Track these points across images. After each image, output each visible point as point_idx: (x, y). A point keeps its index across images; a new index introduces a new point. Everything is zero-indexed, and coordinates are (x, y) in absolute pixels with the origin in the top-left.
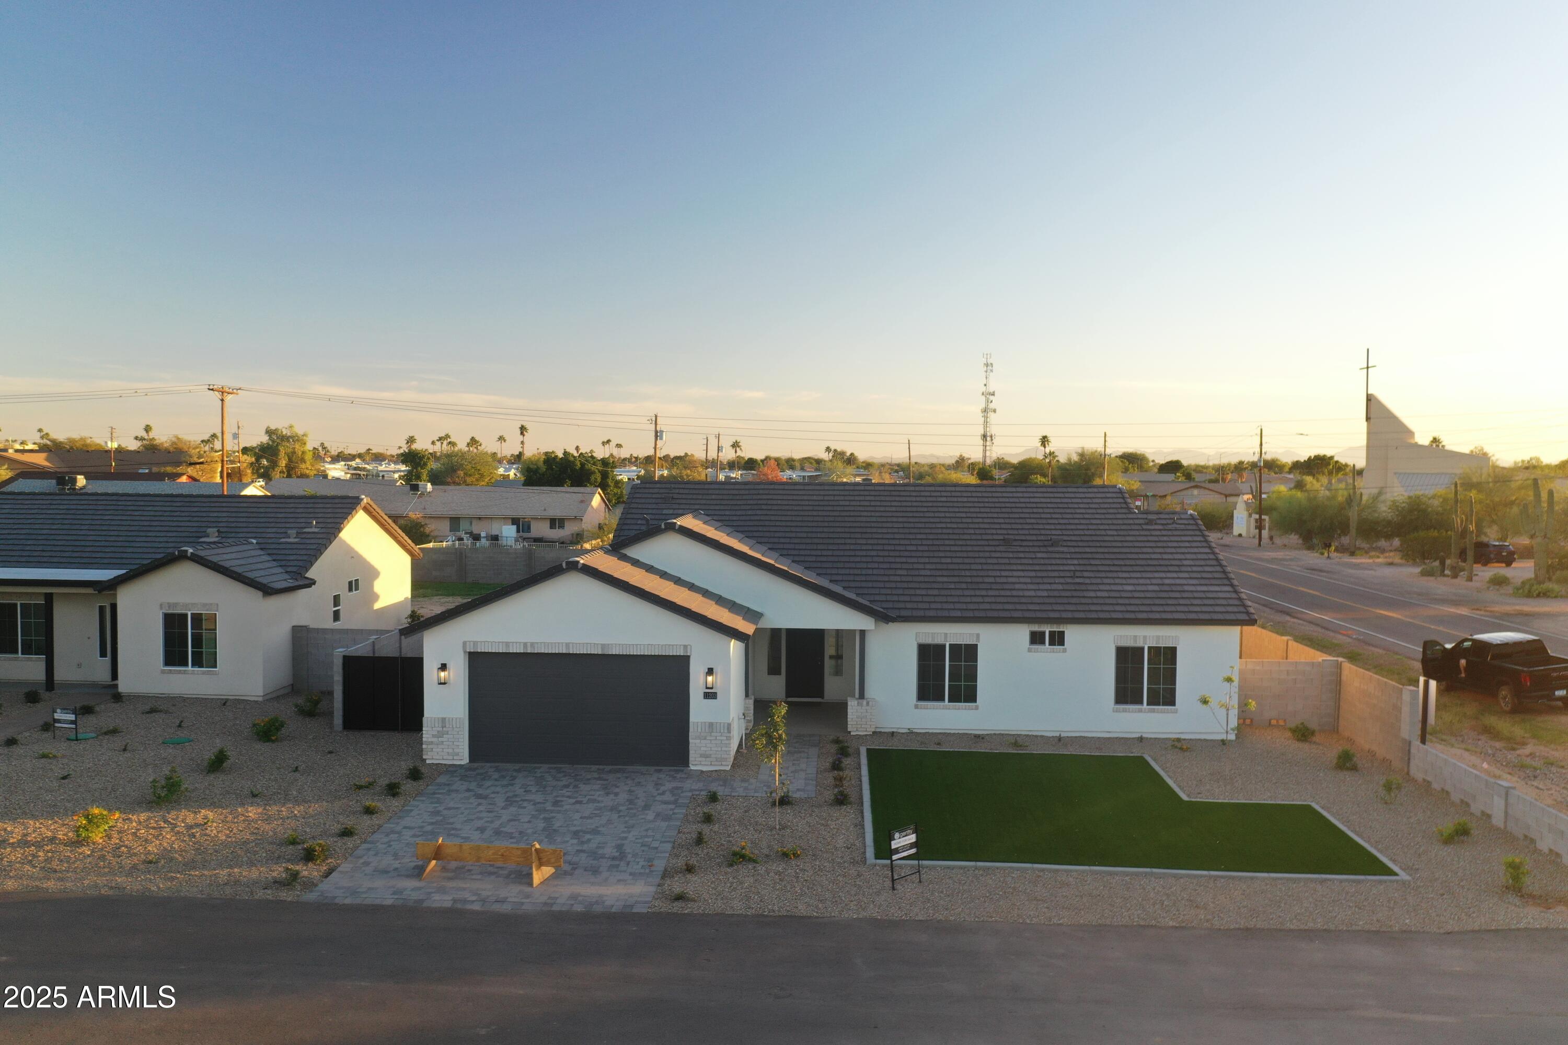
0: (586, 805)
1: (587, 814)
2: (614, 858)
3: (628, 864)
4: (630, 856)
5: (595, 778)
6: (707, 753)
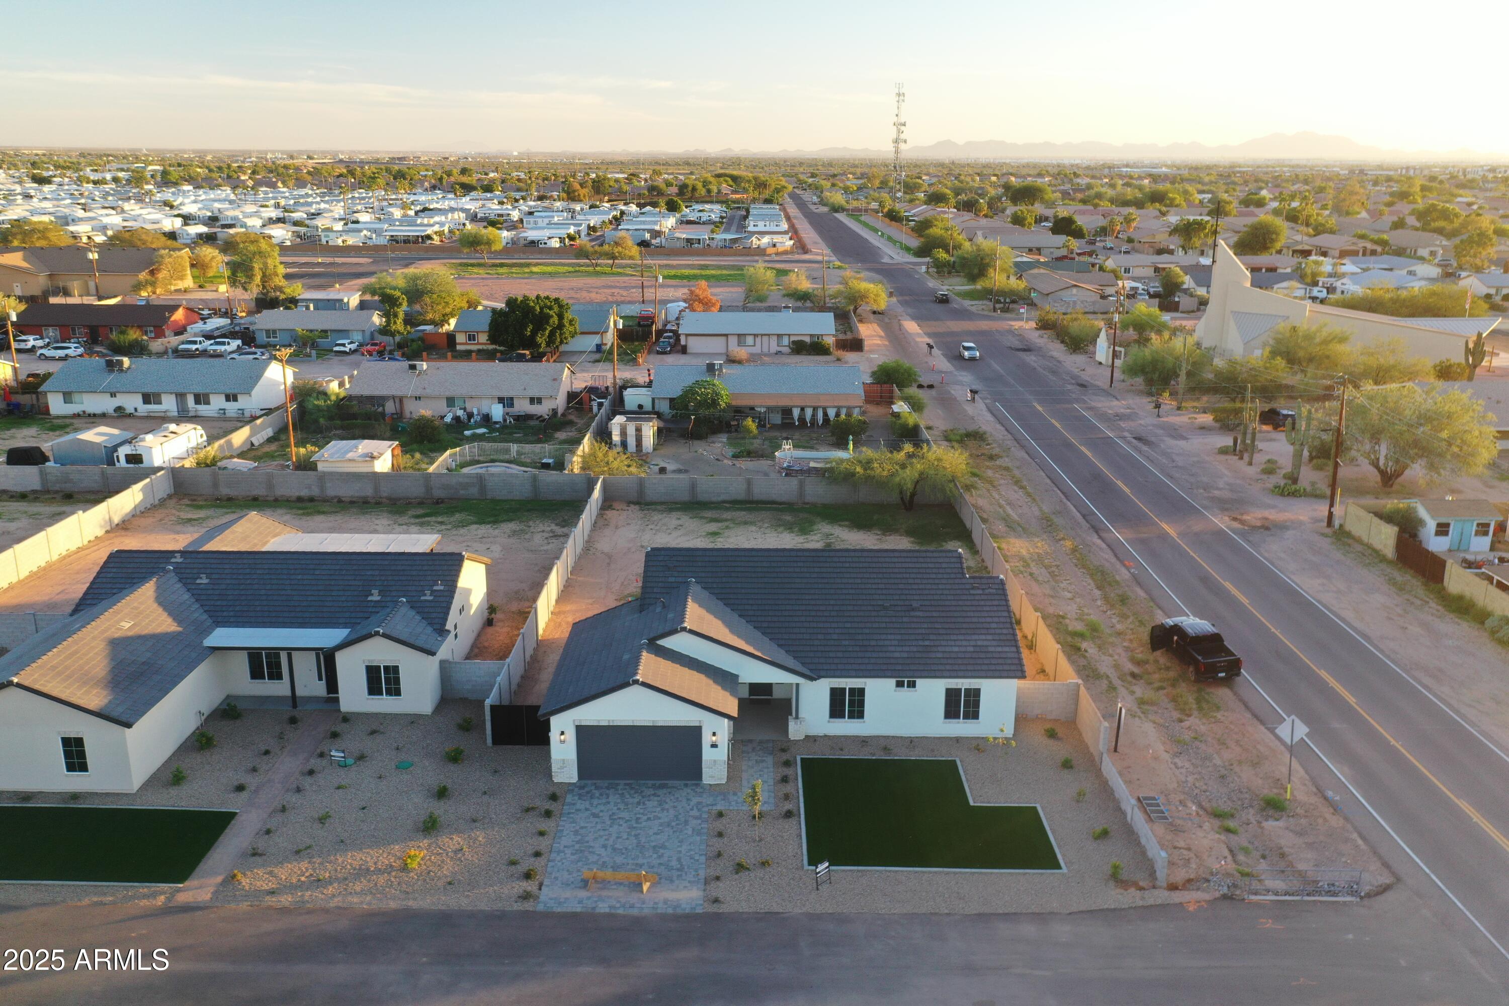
0: (653, 822)
1: (655, 830)
2: (678, 869)
3: (686, 873)
4: (686, 867)
5: (652, 795)
6: (713, 775)
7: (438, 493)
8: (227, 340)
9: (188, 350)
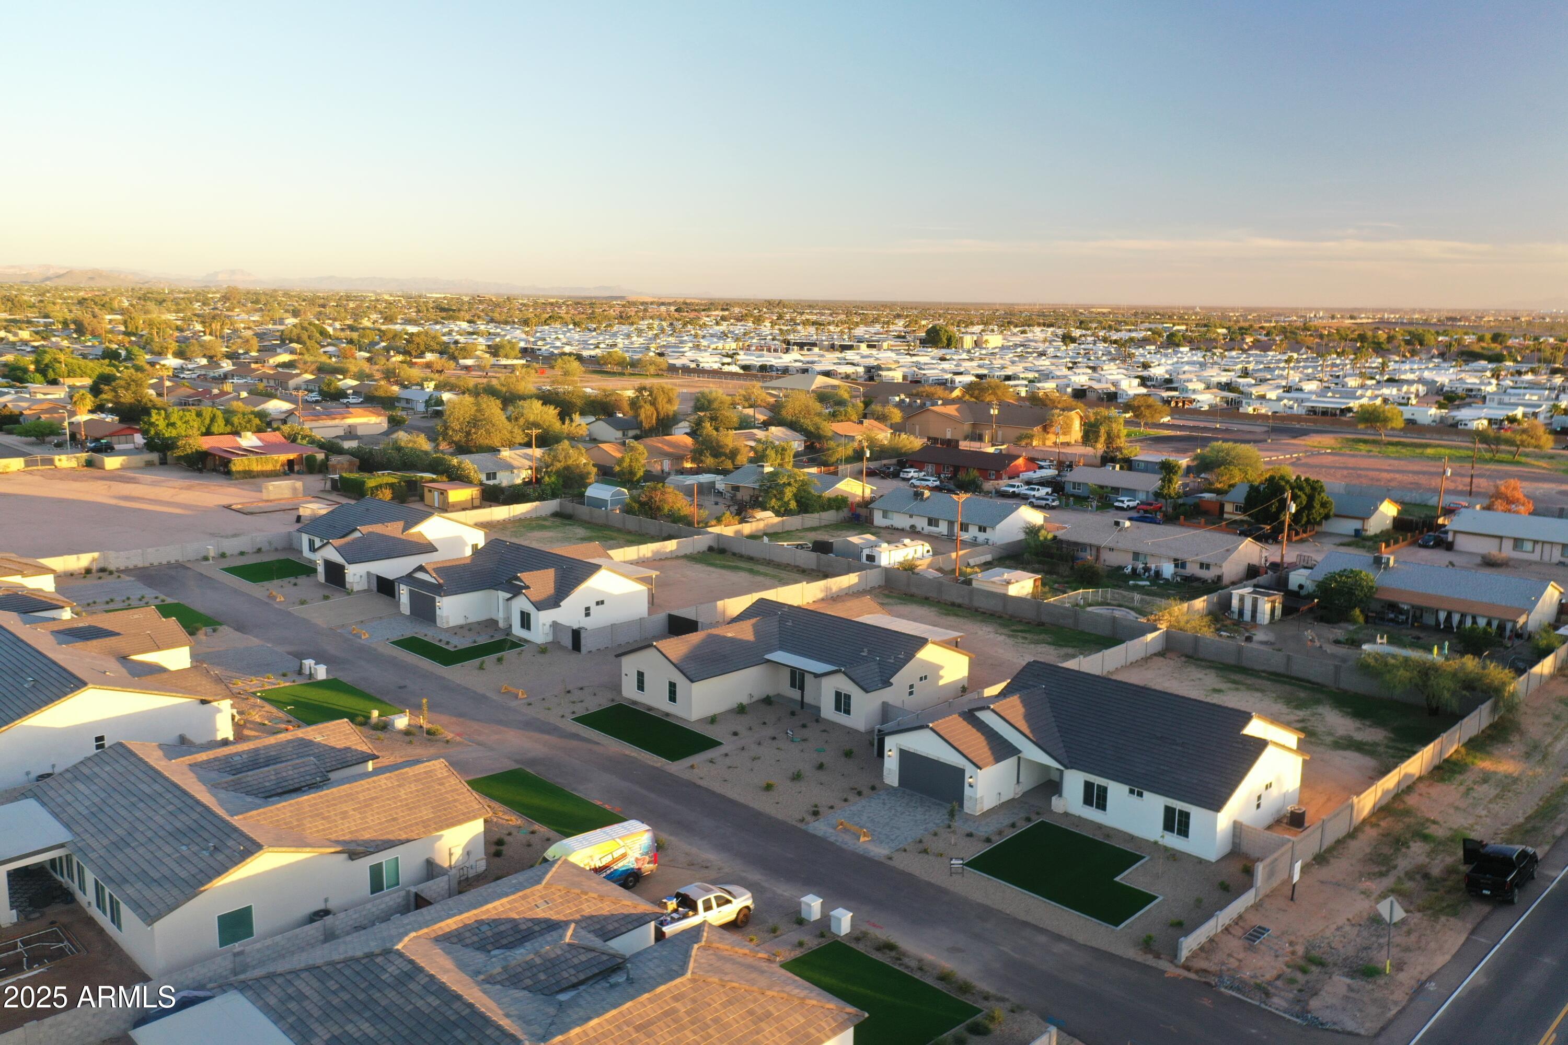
0: (910, 817)
1: (906, 820)
5: (927, 806)
6: (969, 807)
7: (1045, 619)
8: (1037, 487)
9: (1007, 492)
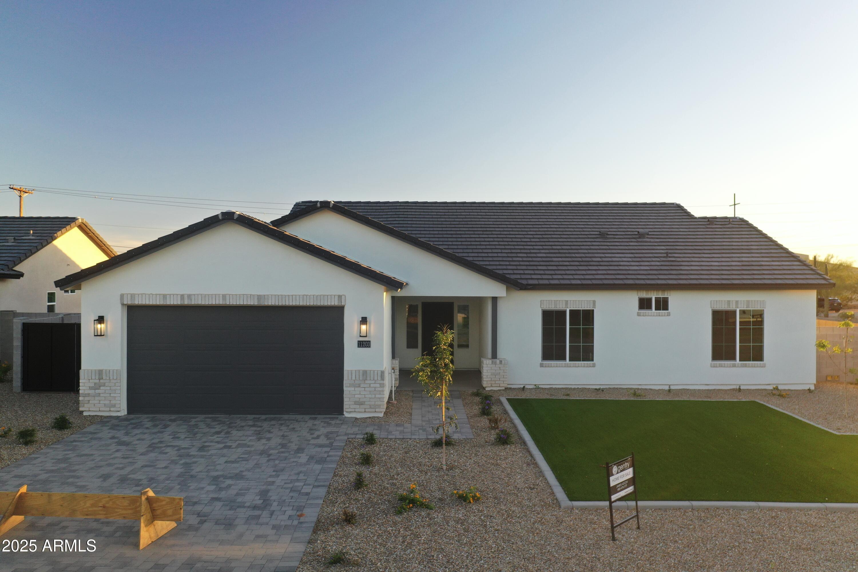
0: (234, 450)
1: (233, 457)
2: (255, 507)
3: (272, 513)
4: (275, 504)
5: (249, 426)
6: (361, 400)
